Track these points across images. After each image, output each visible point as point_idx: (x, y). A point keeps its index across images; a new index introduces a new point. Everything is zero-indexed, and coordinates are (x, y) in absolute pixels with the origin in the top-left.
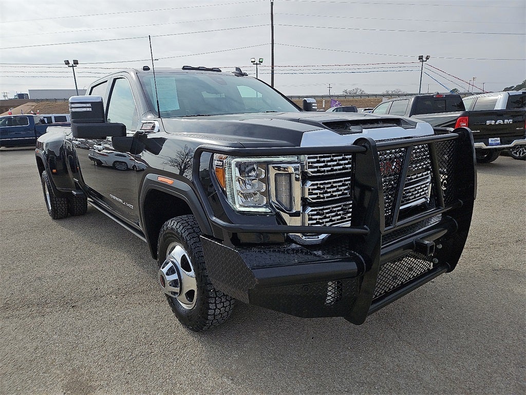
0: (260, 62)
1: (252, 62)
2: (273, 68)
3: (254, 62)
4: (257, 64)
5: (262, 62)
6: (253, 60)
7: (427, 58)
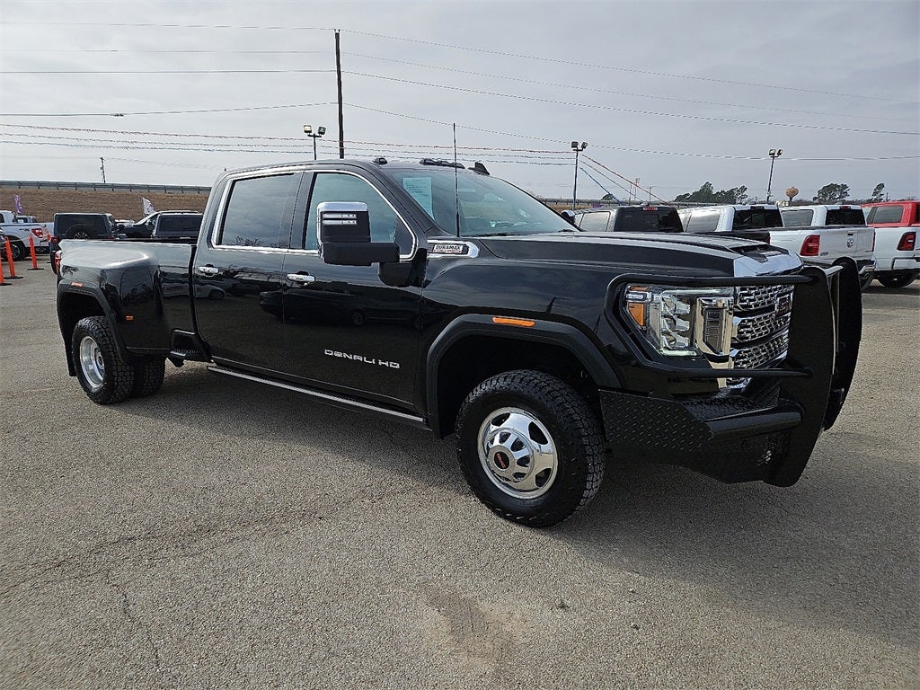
0: (319, 133)
1: (306, 132)
2: (341, 145)
3: (310, 132)
4: (315, 136)
5: (323, 133)
6: (308, 129)
7: (584, 147)
